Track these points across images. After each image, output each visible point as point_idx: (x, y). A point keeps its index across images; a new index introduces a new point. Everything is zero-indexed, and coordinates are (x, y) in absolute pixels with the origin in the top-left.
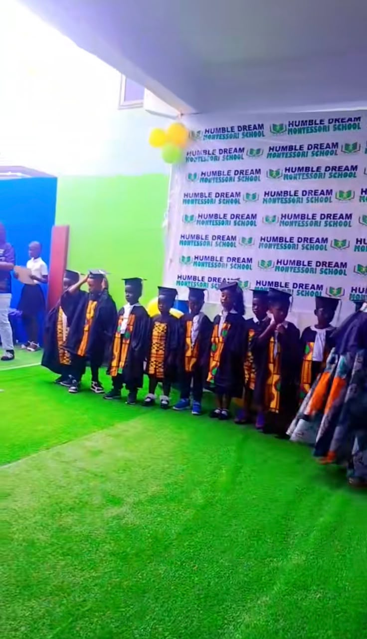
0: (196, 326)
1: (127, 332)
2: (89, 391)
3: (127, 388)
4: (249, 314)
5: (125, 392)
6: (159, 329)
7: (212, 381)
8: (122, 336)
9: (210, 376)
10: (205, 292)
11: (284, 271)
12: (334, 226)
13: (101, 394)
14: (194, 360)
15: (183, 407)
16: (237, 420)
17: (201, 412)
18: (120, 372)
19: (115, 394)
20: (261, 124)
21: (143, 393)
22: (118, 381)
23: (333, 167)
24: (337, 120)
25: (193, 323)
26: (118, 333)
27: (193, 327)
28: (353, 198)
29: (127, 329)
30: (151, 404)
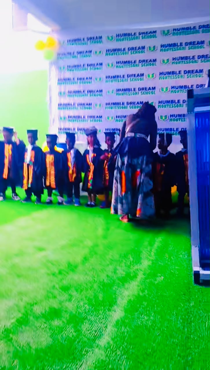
0: (73, 155)
1: (31, 162)
2: (11, 199)
3: (35, 195)
4: (104, 146)
5: (34, 197)
6: (50, 159)
7: (91, 187)
8: (28, 165)
9: (89, 184)
10: (76, 135)
11: (121, 122)
12: (146, 94)
13: (19, 201)
14: (74, 175)
15: (70, 202)
16: (101, 206)
17: (80, 204)
18: (30, 186)
19: (28, 199)
20: (100, 36)
21: (45, 197)
22: (29, 192)
23: (143, 60)
24: (143, 33)
25: (71, 154)
26: (26, 164)
27: (71, 156)
28: (156, 77)
29: (31, 160)
30: (50, 203)
